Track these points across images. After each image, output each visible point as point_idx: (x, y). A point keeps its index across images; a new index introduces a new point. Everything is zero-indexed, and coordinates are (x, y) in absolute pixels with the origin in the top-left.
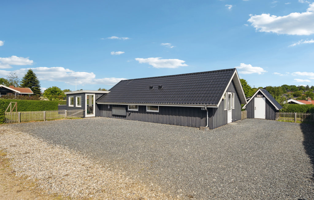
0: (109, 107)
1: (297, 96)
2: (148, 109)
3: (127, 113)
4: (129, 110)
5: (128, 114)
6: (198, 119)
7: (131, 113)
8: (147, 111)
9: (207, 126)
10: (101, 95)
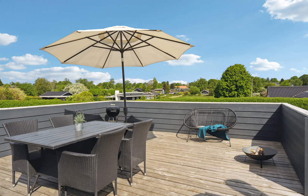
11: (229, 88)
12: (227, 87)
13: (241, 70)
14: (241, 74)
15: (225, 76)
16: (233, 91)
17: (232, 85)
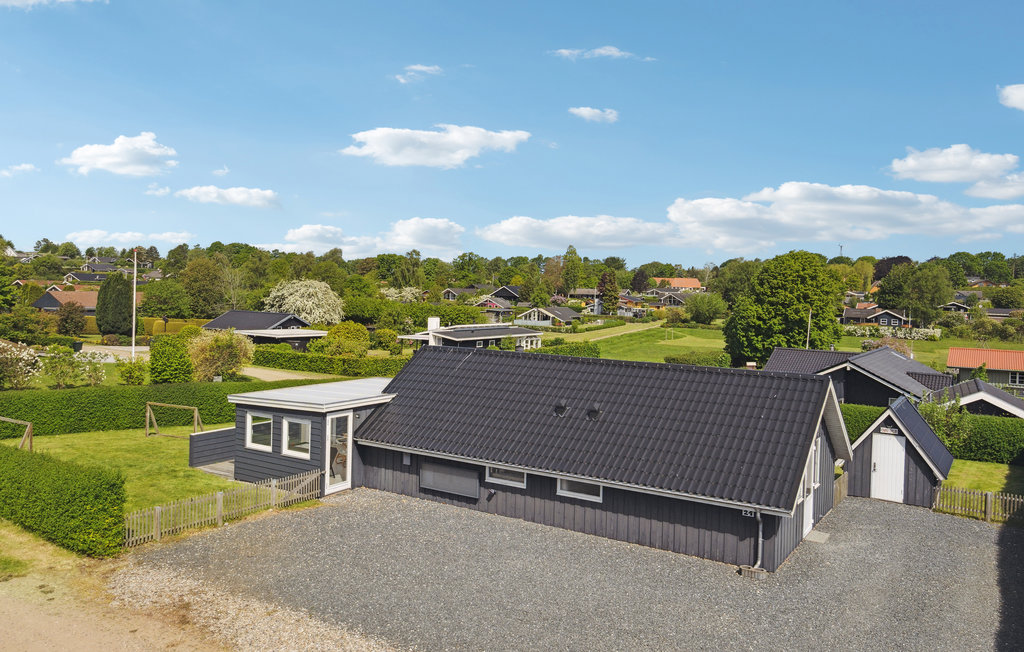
0: (407, 461)
1: (1006, 307)
2: (561, 489)
3: (482, 489)
4: (489, 479)
5: (485, 493)
6: (731, 539)
7: (500, 493)
8: (560, 492)
9: (759, 563)
10: (369, 411)
11: (765, 323)
12: (758, 322)
13: (804, 270)
14: (803, 281)
15: (758, 287)
16: (775, 333)
17: (775, 317)
